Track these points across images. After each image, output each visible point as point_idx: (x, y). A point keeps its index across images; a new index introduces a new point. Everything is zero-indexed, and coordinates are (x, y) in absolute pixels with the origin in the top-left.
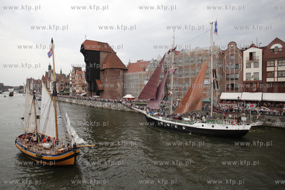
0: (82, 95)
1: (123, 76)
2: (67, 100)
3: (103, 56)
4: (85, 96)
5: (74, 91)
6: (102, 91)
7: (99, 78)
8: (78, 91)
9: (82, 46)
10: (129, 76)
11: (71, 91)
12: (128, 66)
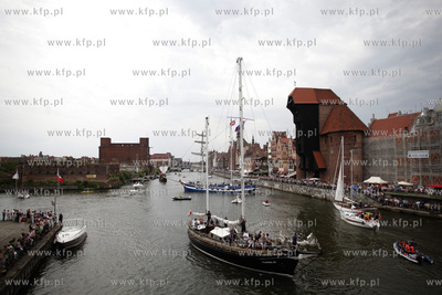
0: (289, 176)
1: (363, 144)
2: (266, 184)
3: (323, 112)
4: (294, 177)
5: (275, 170)
6: (325, 170)
7: (318, 149)
8: (281, 170)
9: (290, 98)
10: (374, 143)
11: (270, 170)
12: (371, 125)
